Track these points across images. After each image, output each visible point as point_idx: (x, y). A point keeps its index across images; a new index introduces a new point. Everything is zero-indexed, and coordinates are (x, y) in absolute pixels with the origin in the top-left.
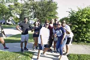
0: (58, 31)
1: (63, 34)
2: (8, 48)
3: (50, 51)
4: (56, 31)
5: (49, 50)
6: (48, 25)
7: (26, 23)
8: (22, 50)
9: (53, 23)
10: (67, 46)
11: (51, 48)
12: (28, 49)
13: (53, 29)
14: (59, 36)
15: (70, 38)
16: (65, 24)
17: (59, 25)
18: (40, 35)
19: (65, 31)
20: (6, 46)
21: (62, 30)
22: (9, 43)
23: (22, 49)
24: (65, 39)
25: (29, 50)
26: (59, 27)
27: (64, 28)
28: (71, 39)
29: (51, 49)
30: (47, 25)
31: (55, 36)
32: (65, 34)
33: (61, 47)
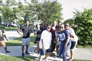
0: (61, 34)
1: (67, 38)
2: (9, 52)
3: (53, 55)
4: (59, 35)
5: (51, 55)
6: (50, 28)
7: (28, 26)
8: (23, 54)
10: (71, 51)
11: (54, 52)
12: (29, 54)
13: (56, 32)
14: (62, 40)
15: (75, 42)
16: (68, 27)
17: (62, 27)
19: (68, 34)
20: (8, 50)
21: (65, 34)
22: (11, 46)
23: (23, 53)
26: (62, 30)
27: (68, 31)
28: (76, 43)
29: (54, 54)
30: (48, 28)
31: (58, 40)
33: (64, 52)
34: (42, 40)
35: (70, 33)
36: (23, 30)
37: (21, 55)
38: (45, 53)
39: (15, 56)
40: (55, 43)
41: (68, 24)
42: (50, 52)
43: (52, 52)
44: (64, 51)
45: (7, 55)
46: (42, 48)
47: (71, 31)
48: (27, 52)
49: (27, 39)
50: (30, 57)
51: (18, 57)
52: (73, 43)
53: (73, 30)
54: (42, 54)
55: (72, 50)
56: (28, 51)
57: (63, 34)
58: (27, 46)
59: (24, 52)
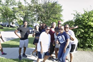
0: (60, 37)
1: (66, 41)
2: (6, 54)
4: (58, 37)
5: (50, 58)
6: (49, 29)
7: (26, 27)
8: (20, 57)
9: (55, 27)
10: (71, 55)
14: (62, 43)
15: (74, 45)
16: (68, 29)
17: (62, 29)
18: (39, 41)
19: (68, 37)
20: (4, 52)
21: (65, 36)
22: (8, 47)
23: (20, 55)
24: (68, 47)
25: (28, 57)
26: (61, 32)
28: (76, 46)
29: (52, 57)
30: (47, 29)
31: (57, 43)
32: (69, 41)
34: (40, 42)
35: (70, 36)
36: (21, 31)
37: (17, 57)
38: (43, 57)
39: (11, 59)
40: (54, 45)
41: (68, 26)
42: (48, 55)
43: (51, 55)
44: (64, 54)
45: (3, 58)
46: (40, 51)
47: (71, 33)
48: (24, 55)
49: (25, 40)
50: (27, 60)
51: (15, 60)
52: (73, 46)
53: (73, 33)
54: (40, 57)
55: (72, 53)
56: (25, 53)
57: (63, 36)
58: (25, 48)
59: (22, 54)
